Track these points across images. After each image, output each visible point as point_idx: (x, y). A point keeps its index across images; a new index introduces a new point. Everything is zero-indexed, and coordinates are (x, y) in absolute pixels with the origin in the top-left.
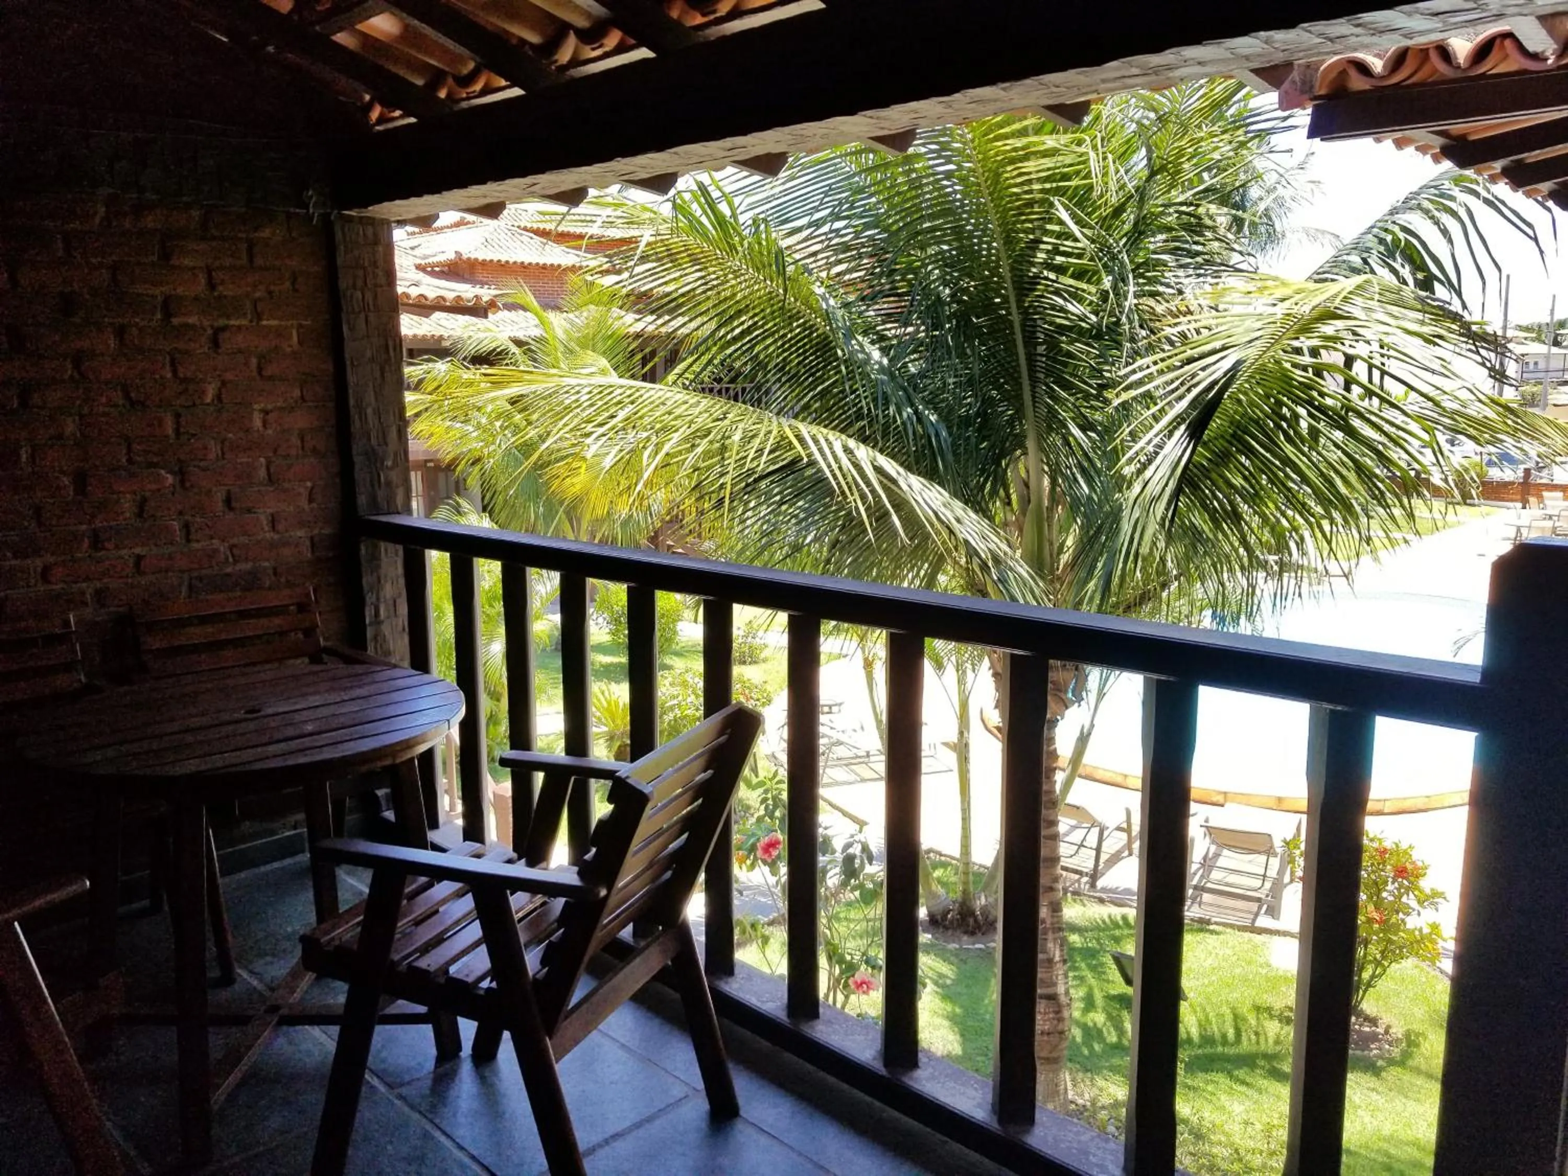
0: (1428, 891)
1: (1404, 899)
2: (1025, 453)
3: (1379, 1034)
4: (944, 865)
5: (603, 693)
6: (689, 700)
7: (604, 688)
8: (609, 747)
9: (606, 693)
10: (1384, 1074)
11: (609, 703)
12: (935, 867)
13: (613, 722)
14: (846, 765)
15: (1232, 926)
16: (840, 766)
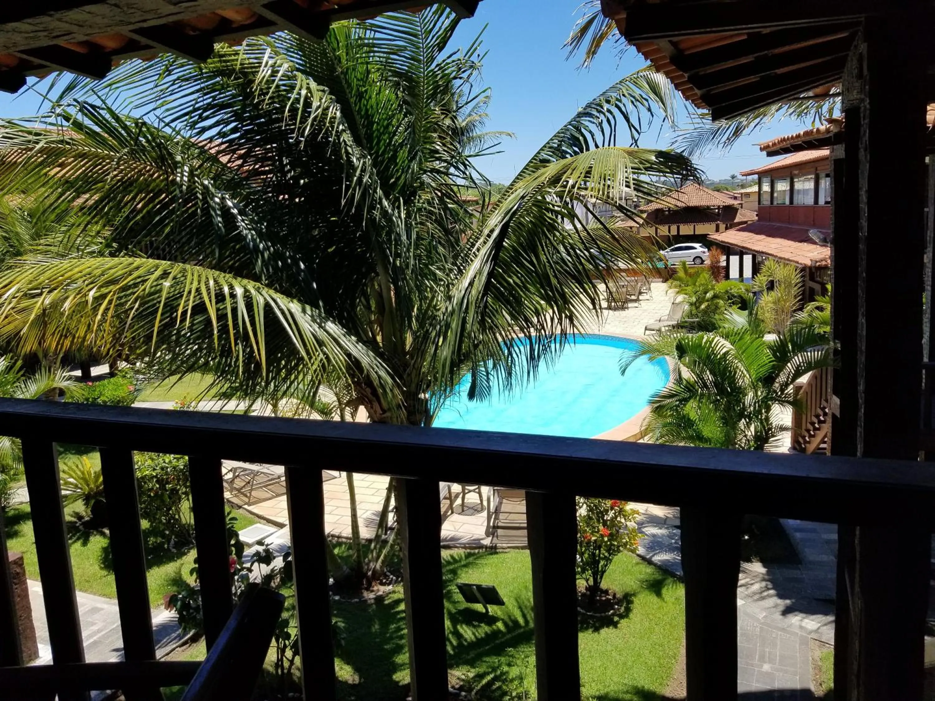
0: (630, 512)
1: (618, 519)
2: (377, 275)
3: (610, 599)
4: (339, 544)
5: (77, 466)
6: (147, 464)
7: (78, 462)
8: (87, 504)
9: (80, 466)
10: (619, 625)
11: (83, 473)
12: (335, 546)
13: (88, 485)
14: (265, 486)
15: (517, 548)
16: (261, 487)
